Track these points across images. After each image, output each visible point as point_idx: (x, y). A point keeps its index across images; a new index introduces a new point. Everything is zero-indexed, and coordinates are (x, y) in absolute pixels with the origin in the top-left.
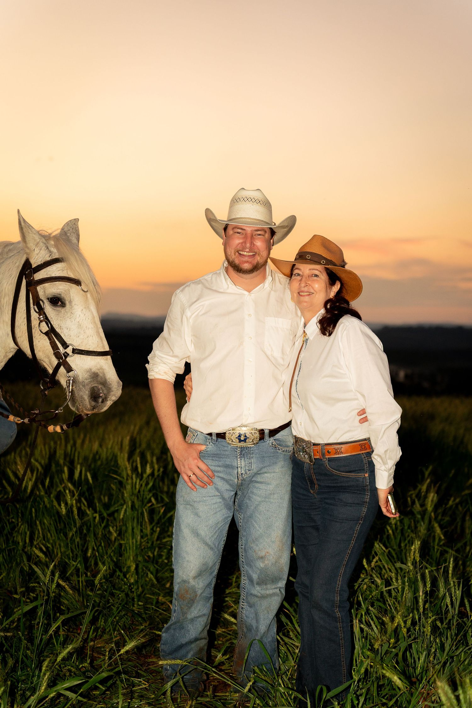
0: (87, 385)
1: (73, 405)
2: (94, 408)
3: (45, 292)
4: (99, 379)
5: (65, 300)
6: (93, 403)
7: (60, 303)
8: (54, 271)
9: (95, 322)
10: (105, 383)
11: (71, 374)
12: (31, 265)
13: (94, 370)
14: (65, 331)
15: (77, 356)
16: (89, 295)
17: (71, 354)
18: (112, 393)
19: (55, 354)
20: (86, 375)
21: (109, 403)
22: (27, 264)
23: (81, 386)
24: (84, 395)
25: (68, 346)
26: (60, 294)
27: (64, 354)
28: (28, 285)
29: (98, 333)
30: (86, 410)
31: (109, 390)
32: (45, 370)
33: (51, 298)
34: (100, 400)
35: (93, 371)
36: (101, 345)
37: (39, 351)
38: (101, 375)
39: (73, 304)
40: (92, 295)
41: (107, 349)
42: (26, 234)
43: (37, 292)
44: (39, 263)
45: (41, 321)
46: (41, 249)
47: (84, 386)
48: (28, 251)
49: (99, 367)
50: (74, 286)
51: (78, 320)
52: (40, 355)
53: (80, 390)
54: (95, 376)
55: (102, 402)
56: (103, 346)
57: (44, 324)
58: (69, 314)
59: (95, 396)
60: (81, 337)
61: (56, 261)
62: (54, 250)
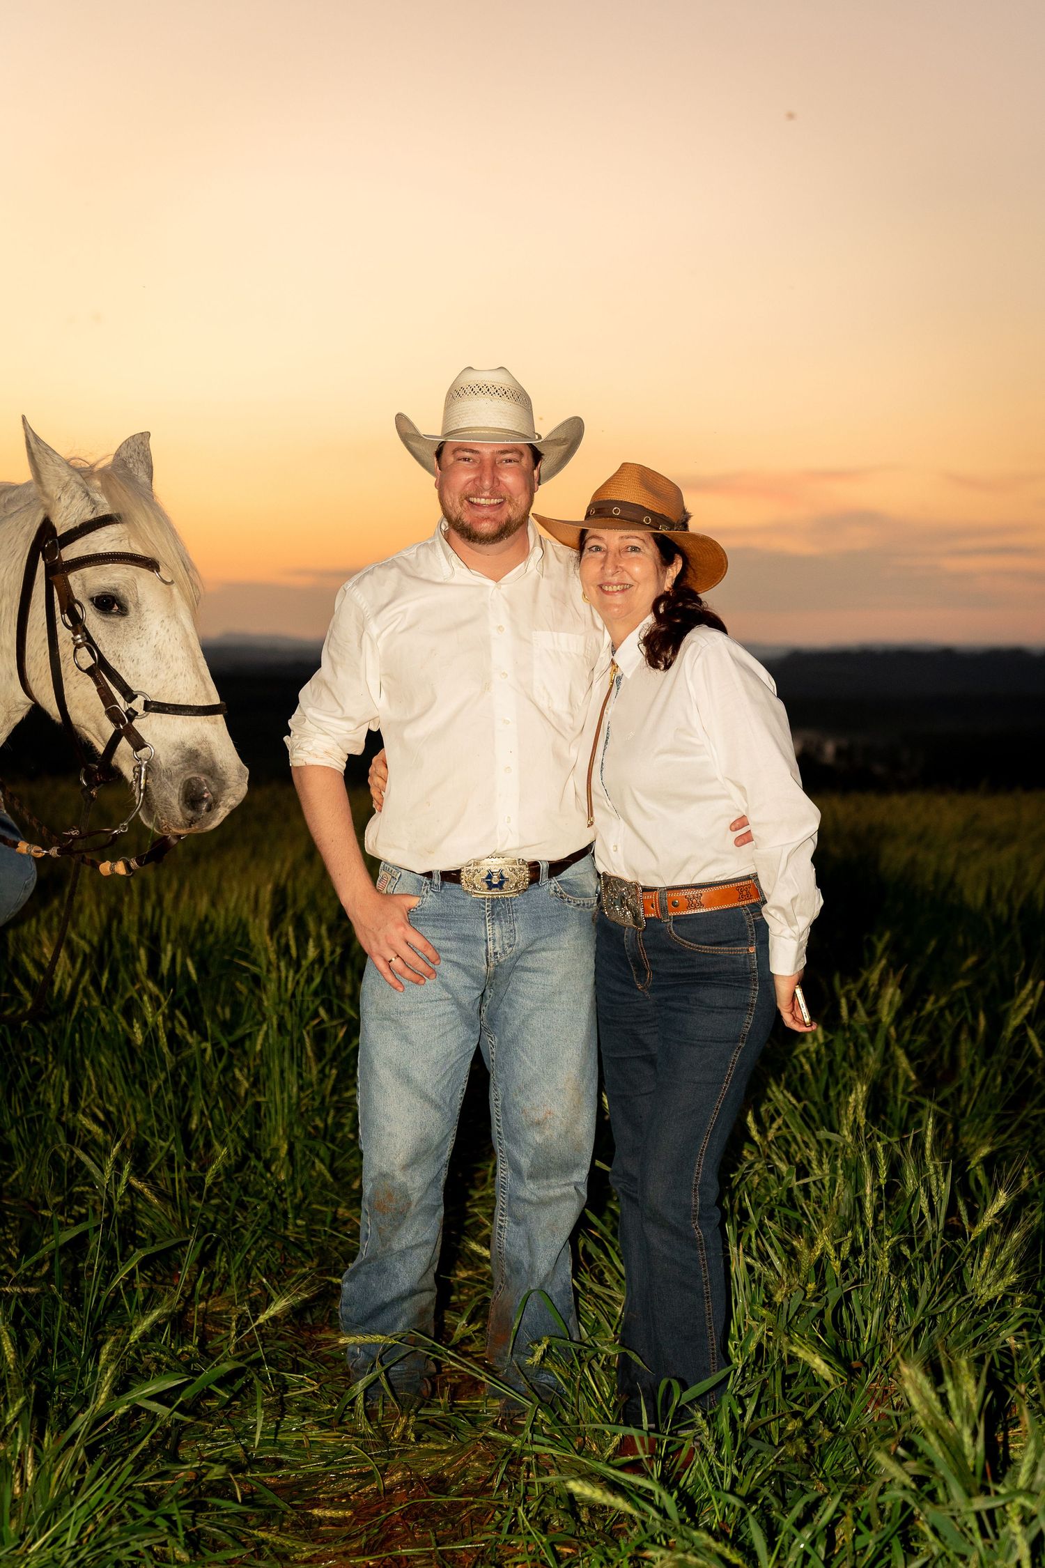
0: (177, 775)
1: (150, 818)
2: (191, 822)
3: (84, 585)
4: (201, 763)
5: (126, 601)
6: (190, 813)
7: (116, 607)
8: (101, 541)
9: (189, 647)
10: (212, 771)
11: (142, 753)
12: (54, 530)
13: (190, 744)
14: (128, 665)
15: (154, 717)
16: (175, 590)
17: (141, 711)
18: (227, 791)
19: (108, 712)
20: (174, 756)
21: (222, 812)
22: (47, 528)
23: (164, 779)
24: (171, 796)
25: (136, 696)
26: (116, 590)
27: (126, 713)
28: (50, 571)
29: (196, 667)
30: (177, 826)
31: (222, 784)
32: (89, 747)
33: (98, 598)
34: (204, 806)
35: (187, 746)
36: (204, 693)
37: (76, 707)
38: (204, 754)
39: (144, 608)
40: (181, 589)
41: (216, 700)
42: (42, 466)
43: (69, 587)
44: (72, 526)
45: (78, 646)
46: (73, 497)
47: (170, 778)
48: (46, 501)
49: (199, 737)
50: (144, 572)
51: (153, 642)
52: (78, 716)
53: (162, 785)
54: (192, 757)
55: (209, 809)
56: (208, 695)
57: (84, 651)
58: (135, 630)
59: (192, 798)
60: (162, 676)
61: (106, 521)
62: (101, 499)
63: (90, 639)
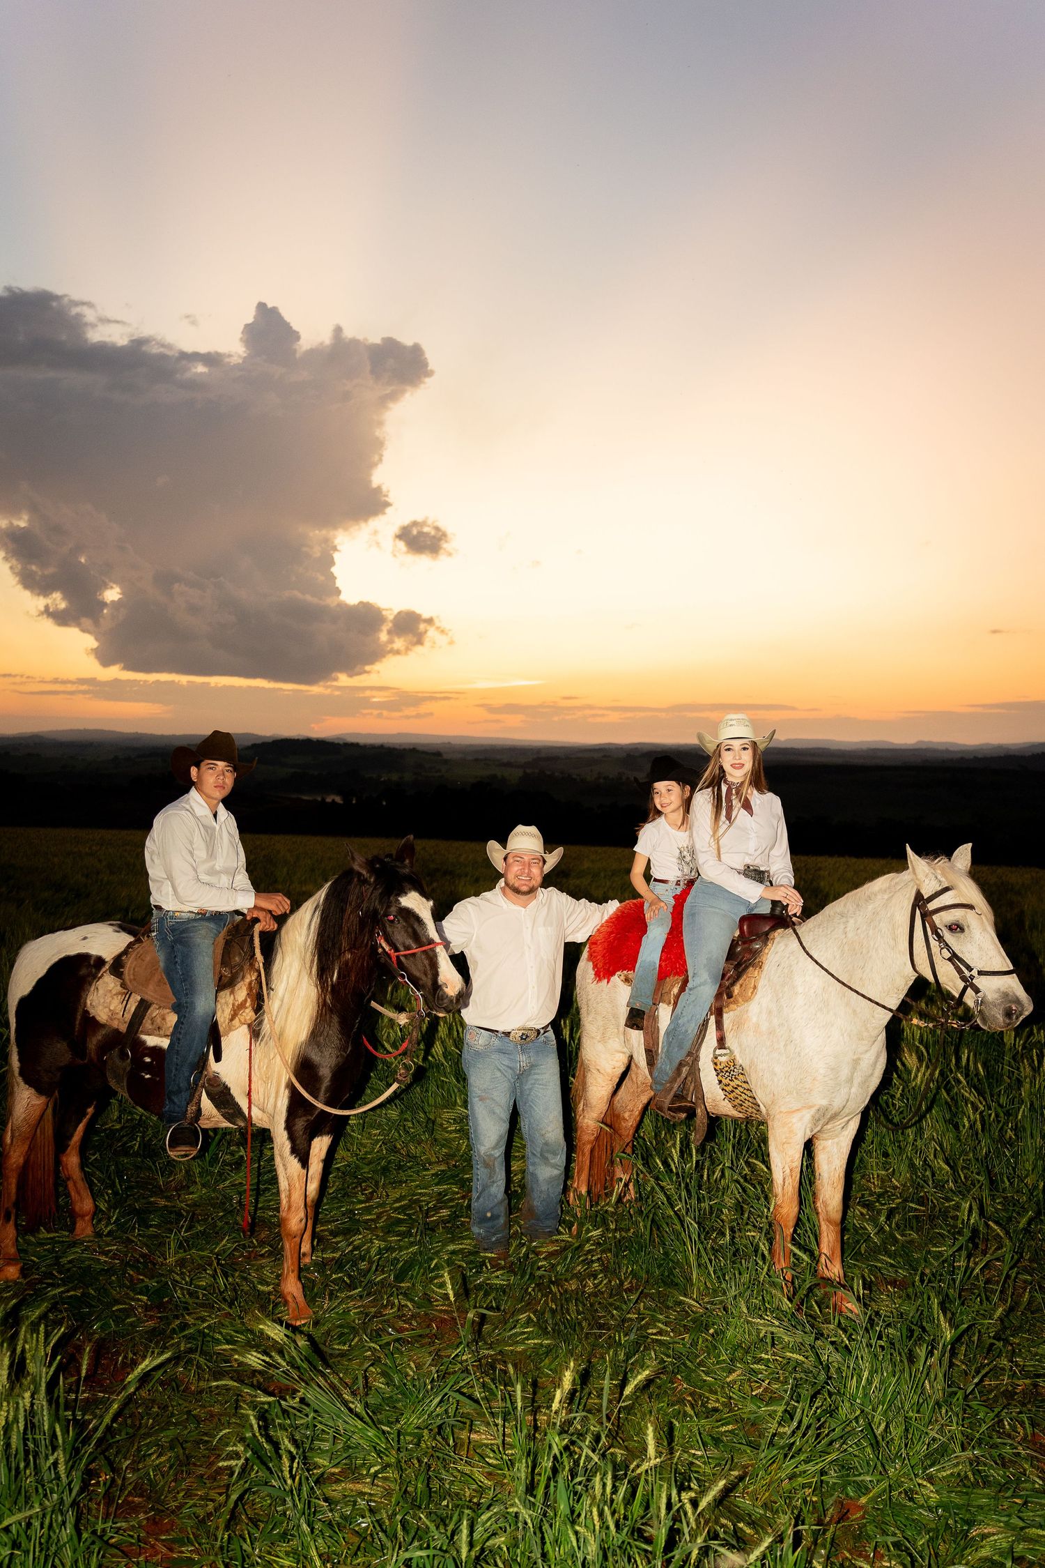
0: (999, 1004)
1: (983, 1024)
2: (1008, 1024)
3: (941, 920)
4: (1009, 998)
5: (963, 925)
6: (1008, 1021)
7: (959, 929)
8: (945, 900)
10: (1015, 1001)
11: (979, 995)
12: (922, 898)
13: (1003, 990)
14: (967, 954)
15: (983, 978)
16: (983, 917)
17: (976, 976)
18: (1022, 1010)
19: (959, 977)
20: (996, 996)
23: (992, 1006)
24: (996, 1014)
25: (973, 969)
26: (958, 921)
27: (969, 977)
28: (923, 914)
30: (999, 1027)
31: (1019, 1007)
33: (949, 926)
36: (1004, 964)
37: (943, 976)
38: (1011, 995)
39: (971, 928)
41: (1011, 967)
42: (916, 866)
43: (933, 922)
44: (930, 894)
45: (941, 949)
46: (931, 880)
47: (995, 1006)
48: (918, 882)
49: (1007, 986)
50: (968, 911)
51: (977, 943)
52: (944, 980)
53: (990, 1009)
54: (1005, 996)
55: (1014, 1017)
56: (1007, 966)
57: (944, 950)
58: (969, 939)
59: (1009, 1014)
60: (984, 958)
61: (946, 889)
62: (943, 879)
63: (947, 945)
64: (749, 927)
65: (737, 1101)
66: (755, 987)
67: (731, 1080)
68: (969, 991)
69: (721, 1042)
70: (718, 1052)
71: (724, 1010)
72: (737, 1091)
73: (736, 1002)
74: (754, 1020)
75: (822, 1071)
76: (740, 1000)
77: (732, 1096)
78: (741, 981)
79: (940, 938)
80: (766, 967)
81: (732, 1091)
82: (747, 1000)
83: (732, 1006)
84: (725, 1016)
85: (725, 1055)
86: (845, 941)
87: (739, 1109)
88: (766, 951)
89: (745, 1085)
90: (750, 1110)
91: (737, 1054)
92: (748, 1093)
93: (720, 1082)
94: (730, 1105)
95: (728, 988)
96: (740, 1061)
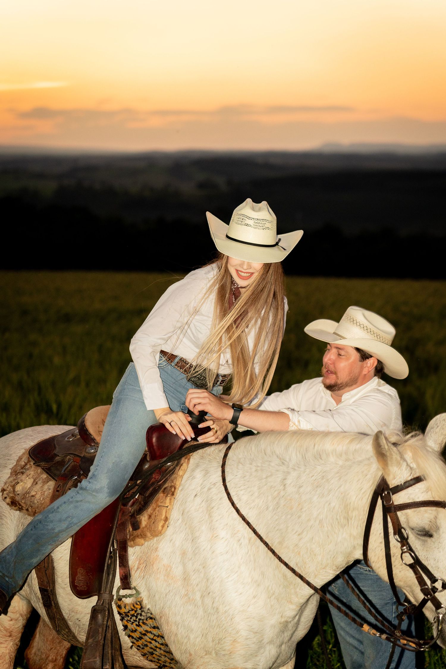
3: (408, 520)
11: (440, 610)
12: (388, 484)
14: (433, 563)
17: (440, 588)
22: (383, 482)
25: (438, 580)
27: (432, 589)
28: (385, 508)
39: (441, 532)
43: (398, 518)
44: (399, 484)
45: (404, 553)
61: (418, 480)
62: (414, 465)
63: (411, 549)
64: (158, 439)
65: (147, 650)
66: (166, 519)
67: (139, 625)
68: (429, 604)
69: (126, 583)
70: (123, 592)
71: (129, 543)
72: (146, 638)
73: (143, 536)
74: (165, 561)
75: (244, 633)
76: (149, 534)
77: (140, 643)
78: (150, 510)
79: (404, 541)
80: (179, 494)
81: (140, 638)
82: (156, 534)
83: (138, 540)
84: (131, 551)
85: (130, 596)
86: (282, 493)
87: (150, 658)
88: (181, 473)
89: (155, 632)
90: (163, 659)
91: (144, 595)
92: (159, 639)
93: (126, 627)
94: (139, 654)
95: (133, 516)
96: (147, 604)
